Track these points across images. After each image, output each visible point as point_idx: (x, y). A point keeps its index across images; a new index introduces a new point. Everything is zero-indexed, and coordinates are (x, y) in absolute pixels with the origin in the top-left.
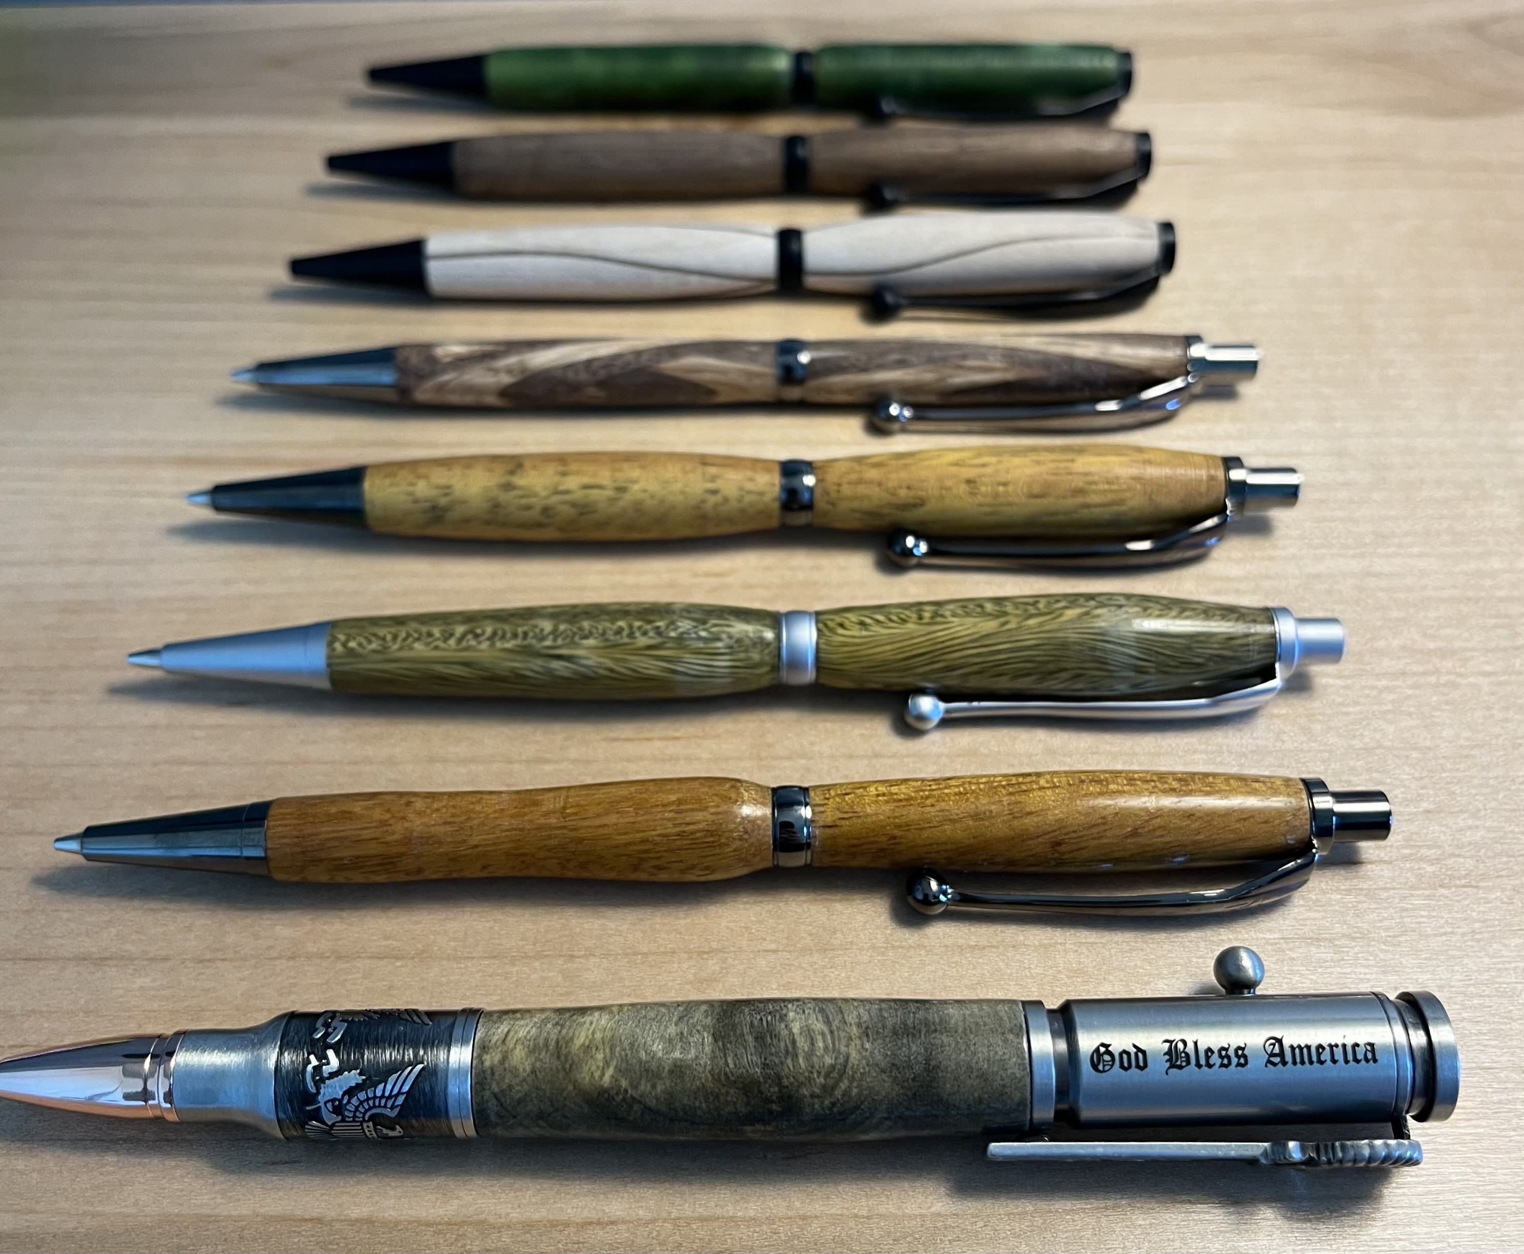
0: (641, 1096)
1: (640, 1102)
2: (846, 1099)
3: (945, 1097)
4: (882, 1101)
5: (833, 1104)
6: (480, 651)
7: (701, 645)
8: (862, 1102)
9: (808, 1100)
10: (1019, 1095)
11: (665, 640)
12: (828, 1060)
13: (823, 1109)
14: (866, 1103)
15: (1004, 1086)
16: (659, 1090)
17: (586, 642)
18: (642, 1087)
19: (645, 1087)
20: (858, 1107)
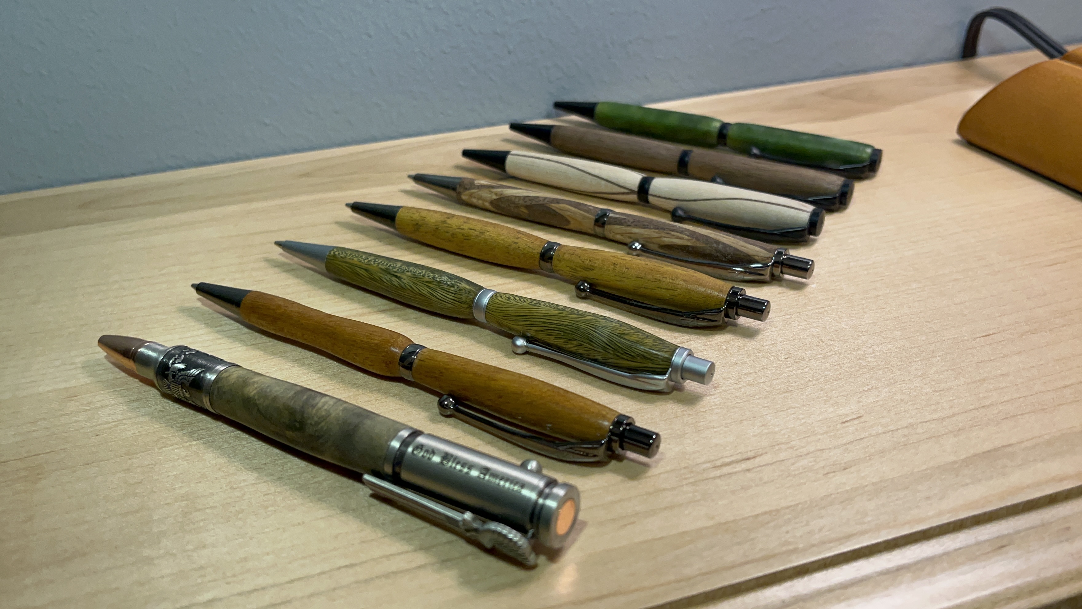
1: (257, 406)
3: (354, 443)
4: (333, 436)
5: (316, 431)
6: (373, 267)
7: (446, 287)
10: (380, 453)
11: (434, 281)
13: (312, 432)
14: (327, 435)
15: (376, 446)
17: (407, 273)
20: (324, 435)
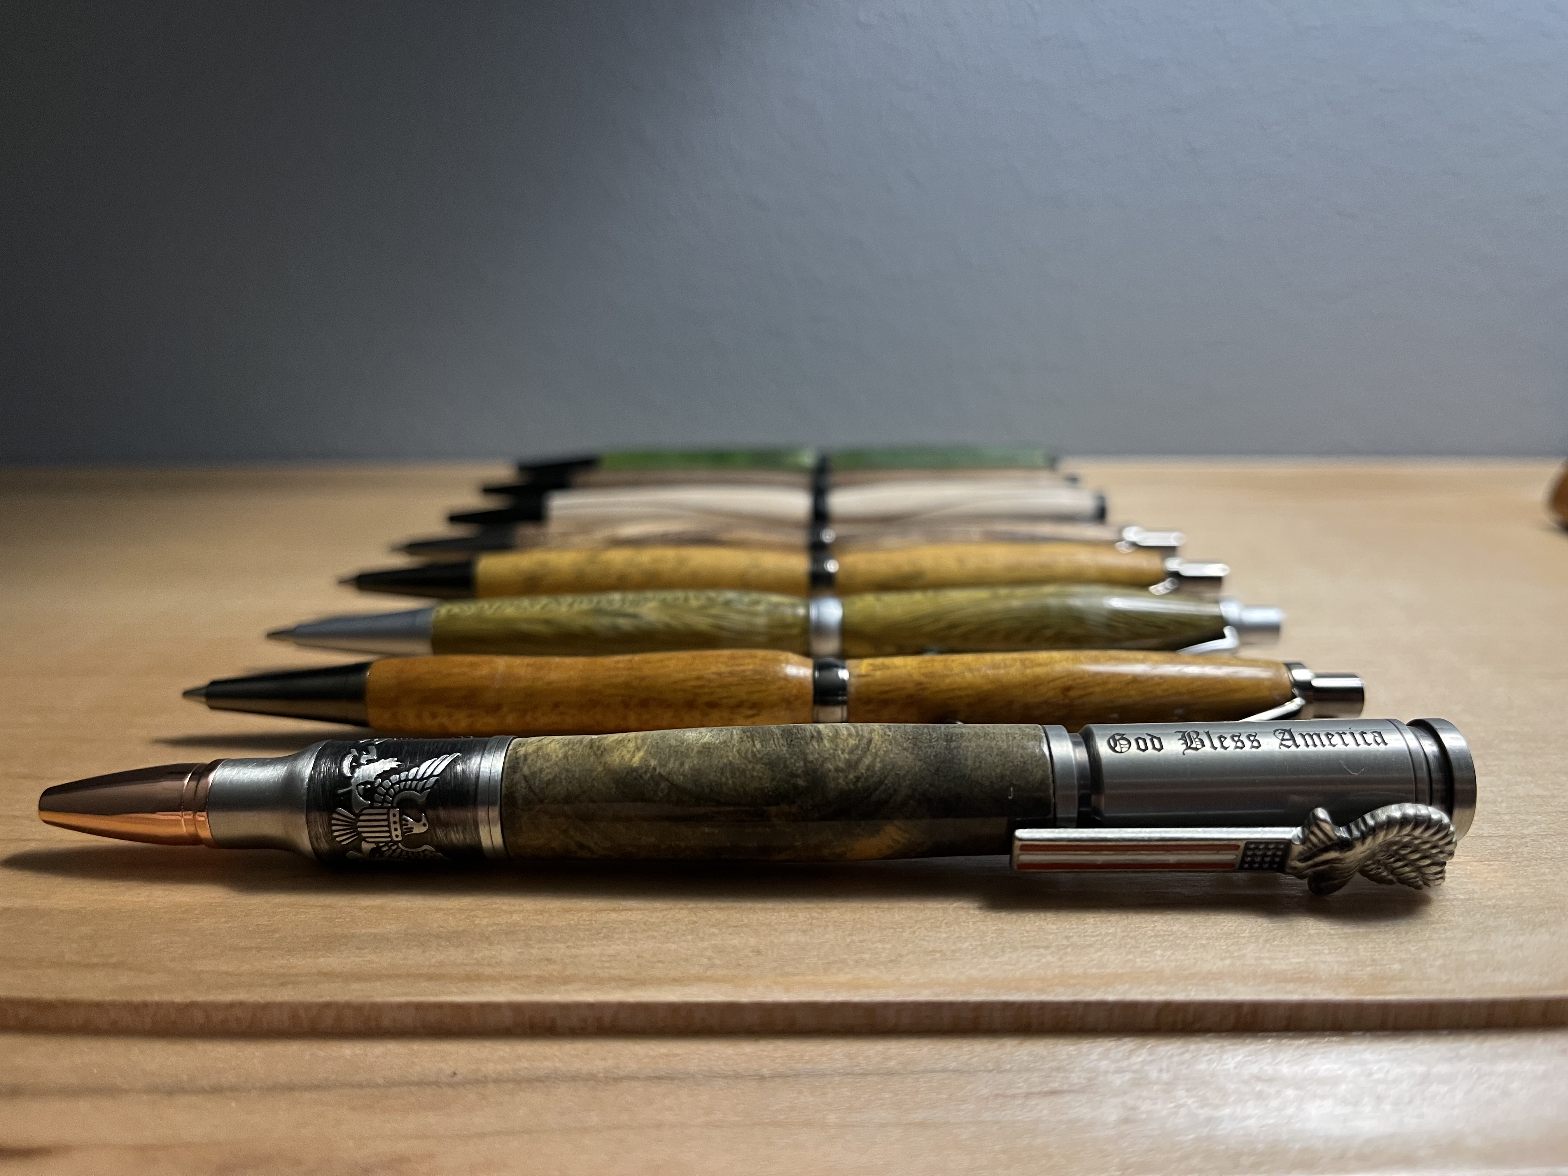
0: (669, 774)
1: (667, 780)
2: (869, 773)
4: (905, 775)
5: (858, 779)
8: (886, 777)
9: (833, 774)
10: (1040, 772)
11: (714, 604)
12: (852, 742)
13: (847, 784)
14: (889, 778)
15: (1025, 763)
16: (687, 767)
17: (649, 605)
18: (671, 765)
19: (672, 765)
20: (881, 782)
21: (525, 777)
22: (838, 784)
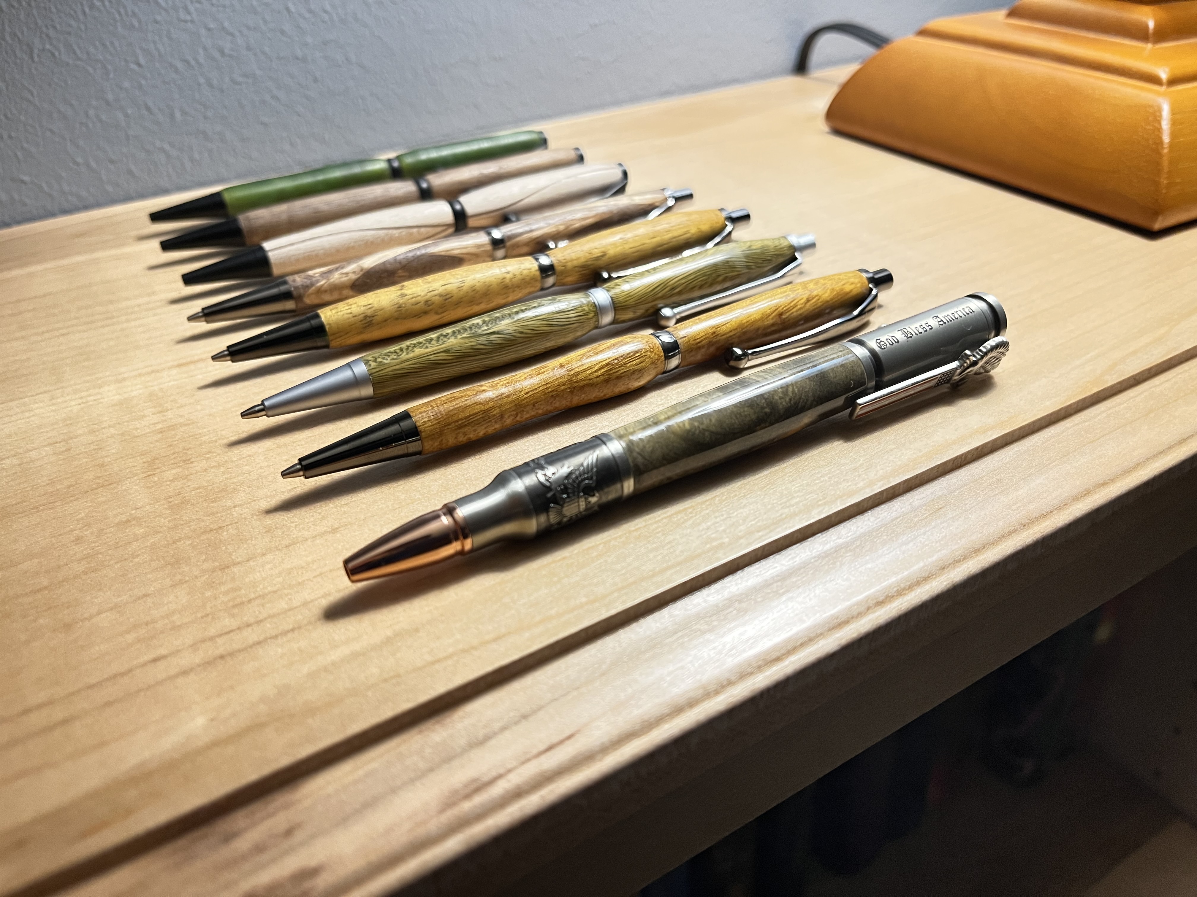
0: (707, 427)
1: (708, 431)
2: (794, 395)
3: (832, 380)
4: (809, 391)
5: (790, 399)
8: (801, 394)
9: (779, 401)
10: (860, 369)
13: (787, 404)
14: (803, 394)
15: (852, 367)
20: (800, 398)
21: (639, 453)
22: (783, 405)
